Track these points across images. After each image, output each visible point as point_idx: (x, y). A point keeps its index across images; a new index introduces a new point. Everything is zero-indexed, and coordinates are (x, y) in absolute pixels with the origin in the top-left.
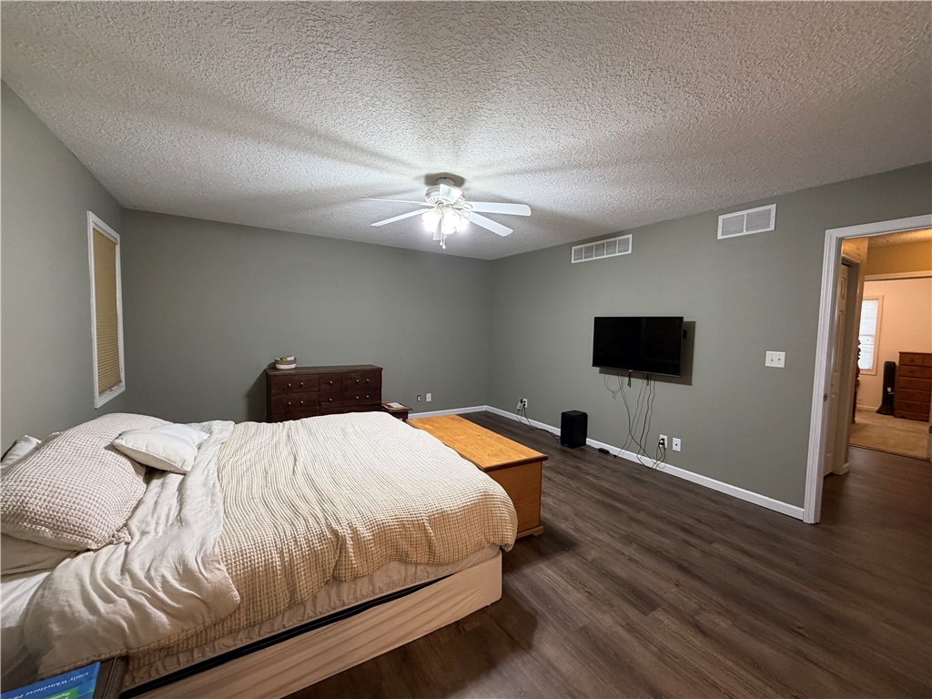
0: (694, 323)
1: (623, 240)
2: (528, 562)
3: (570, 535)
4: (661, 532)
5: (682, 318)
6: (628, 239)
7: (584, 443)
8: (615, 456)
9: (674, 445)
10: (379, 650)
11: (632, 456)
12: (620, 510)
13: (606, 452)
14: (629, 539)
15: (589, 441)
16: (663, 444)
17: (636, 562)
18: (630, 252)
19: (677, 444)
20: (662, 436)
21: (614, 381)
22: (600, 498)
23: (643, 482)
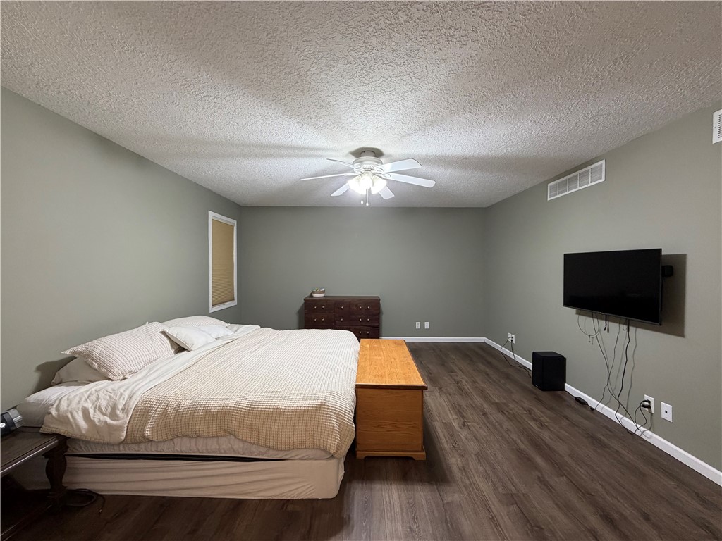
0: (684, 256)
1: (596, 168)
2: (385, 478)
3: (450, 471)
4: (566, 508)
5: (659, 251)
6: (601, 165)
7: (563, 389)
8: (592, 409)
9: (663, 412)
10: (226, 494)
11: (609, 412)
12: (535, 467)
13: (583, 403)
14: (511, 499)
15: (568, 387)
16: (649, 407)
17: (497, 525)
18: (603, 180)
19: (667, 412)
20: (647, 397)
21: (590, 324)
22: (523, 447)
23: (604, 446)
